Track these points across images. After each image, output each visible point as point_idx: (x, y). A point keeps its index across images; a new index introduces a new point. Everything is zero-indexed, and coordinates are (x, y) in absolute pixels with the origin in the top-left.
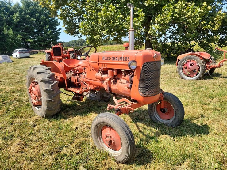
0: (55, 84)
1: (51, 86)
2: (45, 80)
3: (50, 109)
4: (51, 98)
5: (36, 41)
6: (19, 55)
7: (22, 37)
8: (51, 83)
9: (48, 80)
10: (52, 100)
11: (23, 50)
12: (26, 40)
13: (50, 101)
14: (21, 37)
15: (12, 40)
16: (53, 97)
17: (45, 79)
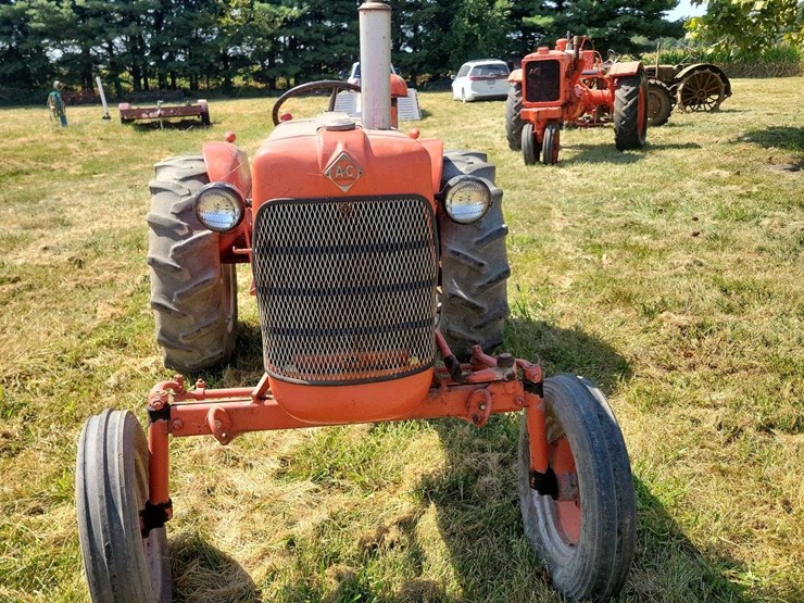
0: (191, 243)
1: (175, 250)
2: (158, 222)
3: (172, 341)
4: (170, 299)
5: (570, 20)
6: (473, 88)
7: (512, 5)
8: (178, 238)
9: (167, 224)
10: (171, 306)
11: (490, 67)
12: (524, 19)
13: (166, 308)
14: (509, 9)
15: (472, 21)
16: (175, 293)
17: (159, 219)
